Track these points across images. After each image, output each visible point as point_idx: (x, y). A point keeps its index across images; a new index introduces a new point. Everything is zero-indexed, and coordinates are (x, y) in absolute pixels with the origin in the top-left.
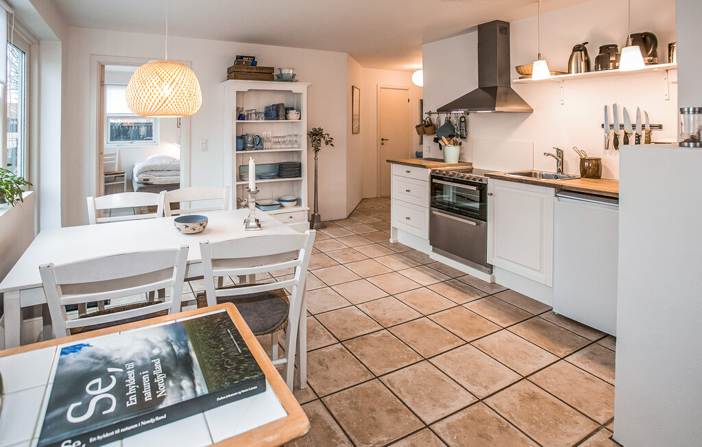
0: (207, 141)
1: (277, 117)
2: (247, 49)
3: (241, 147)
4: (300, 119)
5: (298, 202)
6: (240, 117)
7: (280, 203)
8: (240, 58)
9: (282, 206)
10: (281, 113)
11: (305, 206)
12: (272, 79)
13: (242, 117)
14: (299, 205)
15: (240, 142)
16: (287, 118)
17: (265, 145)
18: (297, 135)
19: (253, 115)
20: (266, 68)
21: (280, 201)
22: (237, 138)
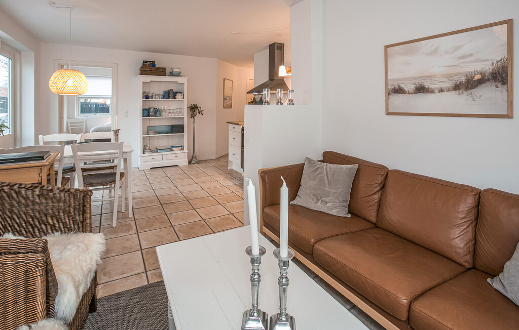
0: (127, 111)
1: (169, 98)
2: (150, 57)
3: (145, 114)
4: (183, 98)
5: (182, 148)
6: (146, 97)
7: (171, 149)
8: (145, 62)
9: (173, 150)
10: (171, 95)
11: (186, 150)
12: (165, 75)
13: (147, 97)
14: (182, 149)
15: (145, 111)
16: (175, 98)
17: (163, 114)
18: (181, 108)
19: (154, 96)
20: (161, 68)
21: (171, 147)
22: (143, 110)
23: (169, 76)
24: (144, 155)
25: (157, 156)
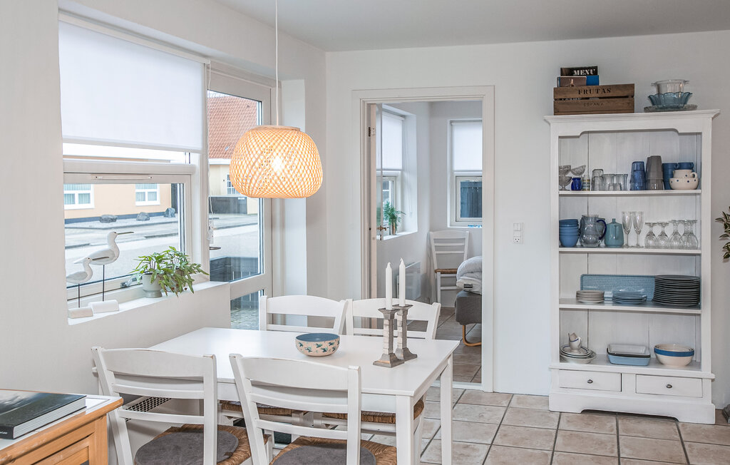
0: (523, 225)
2: (578, 52)
3: (568, 240)
4: (698, 186)
5: (693, 359)
6: (575, 182)
7: (653, 357)
8: (567, 72)
9: (660, 363)
10: (654, 175)
11: (706, 371)
12: (630, 109)
13: (577, 185)
14: (695, 365)
15: (569, 230)
16: (666, 185)
17: (631, 239)
18: (695, 221)
19: (598, 182)
20: (617, 87)
21: (657, 351)
22: (562, 223)
23: (647, 110)
24: (564, 365)
25: (605, 374)
